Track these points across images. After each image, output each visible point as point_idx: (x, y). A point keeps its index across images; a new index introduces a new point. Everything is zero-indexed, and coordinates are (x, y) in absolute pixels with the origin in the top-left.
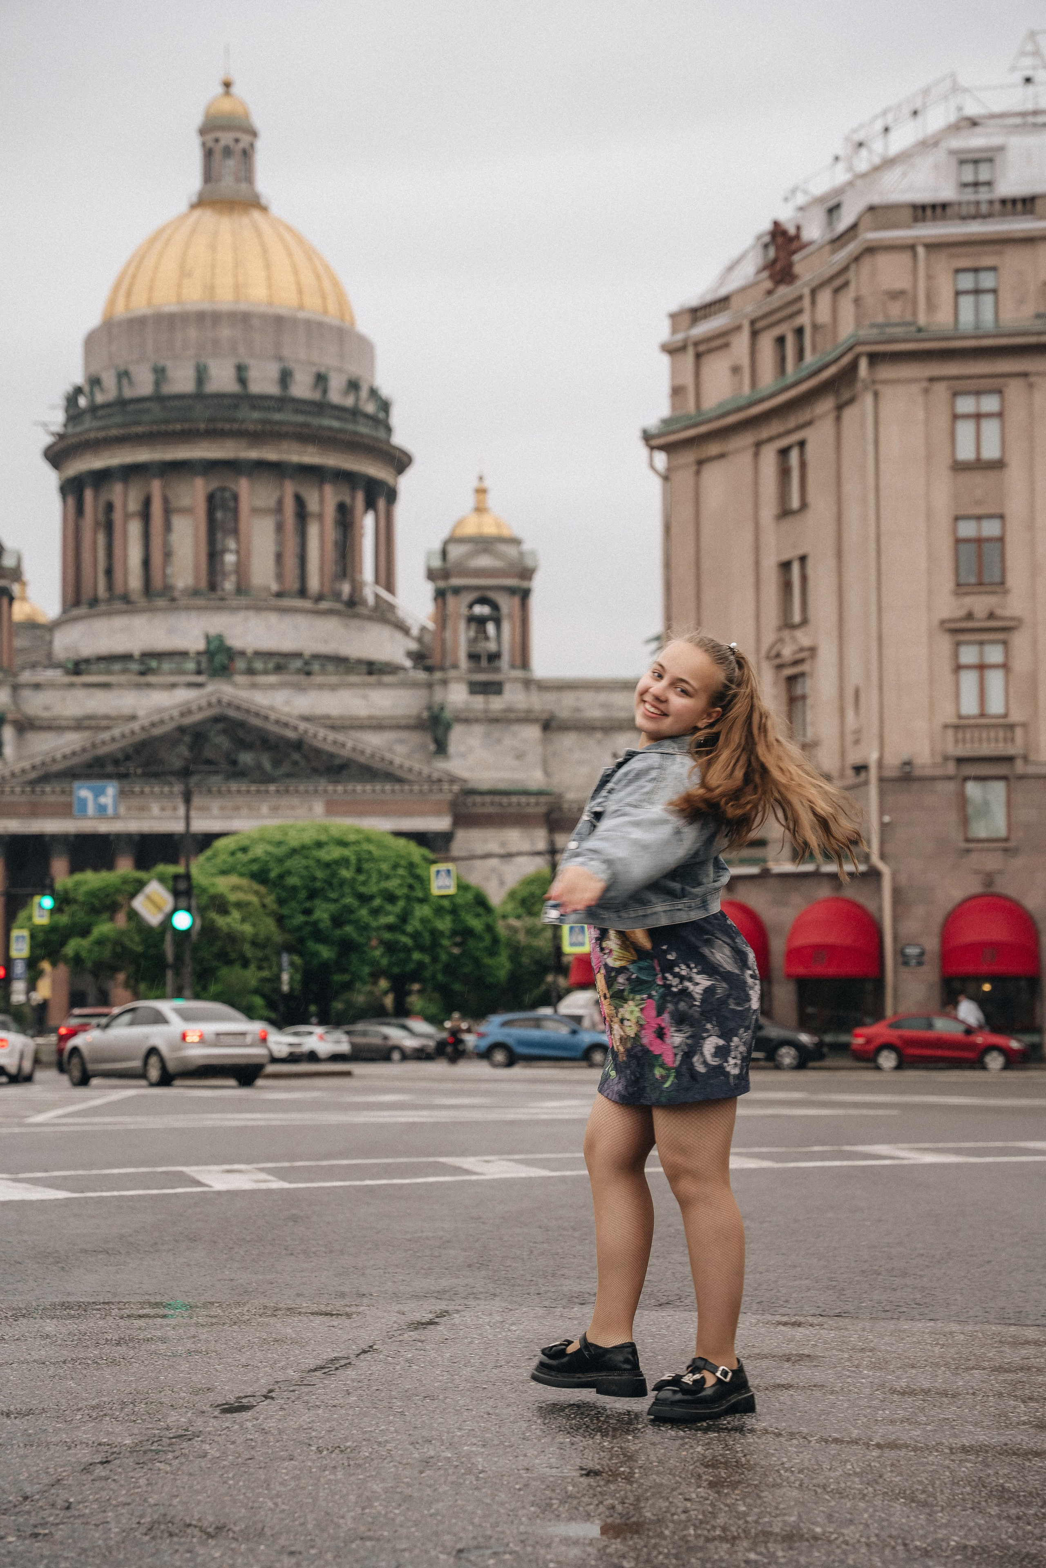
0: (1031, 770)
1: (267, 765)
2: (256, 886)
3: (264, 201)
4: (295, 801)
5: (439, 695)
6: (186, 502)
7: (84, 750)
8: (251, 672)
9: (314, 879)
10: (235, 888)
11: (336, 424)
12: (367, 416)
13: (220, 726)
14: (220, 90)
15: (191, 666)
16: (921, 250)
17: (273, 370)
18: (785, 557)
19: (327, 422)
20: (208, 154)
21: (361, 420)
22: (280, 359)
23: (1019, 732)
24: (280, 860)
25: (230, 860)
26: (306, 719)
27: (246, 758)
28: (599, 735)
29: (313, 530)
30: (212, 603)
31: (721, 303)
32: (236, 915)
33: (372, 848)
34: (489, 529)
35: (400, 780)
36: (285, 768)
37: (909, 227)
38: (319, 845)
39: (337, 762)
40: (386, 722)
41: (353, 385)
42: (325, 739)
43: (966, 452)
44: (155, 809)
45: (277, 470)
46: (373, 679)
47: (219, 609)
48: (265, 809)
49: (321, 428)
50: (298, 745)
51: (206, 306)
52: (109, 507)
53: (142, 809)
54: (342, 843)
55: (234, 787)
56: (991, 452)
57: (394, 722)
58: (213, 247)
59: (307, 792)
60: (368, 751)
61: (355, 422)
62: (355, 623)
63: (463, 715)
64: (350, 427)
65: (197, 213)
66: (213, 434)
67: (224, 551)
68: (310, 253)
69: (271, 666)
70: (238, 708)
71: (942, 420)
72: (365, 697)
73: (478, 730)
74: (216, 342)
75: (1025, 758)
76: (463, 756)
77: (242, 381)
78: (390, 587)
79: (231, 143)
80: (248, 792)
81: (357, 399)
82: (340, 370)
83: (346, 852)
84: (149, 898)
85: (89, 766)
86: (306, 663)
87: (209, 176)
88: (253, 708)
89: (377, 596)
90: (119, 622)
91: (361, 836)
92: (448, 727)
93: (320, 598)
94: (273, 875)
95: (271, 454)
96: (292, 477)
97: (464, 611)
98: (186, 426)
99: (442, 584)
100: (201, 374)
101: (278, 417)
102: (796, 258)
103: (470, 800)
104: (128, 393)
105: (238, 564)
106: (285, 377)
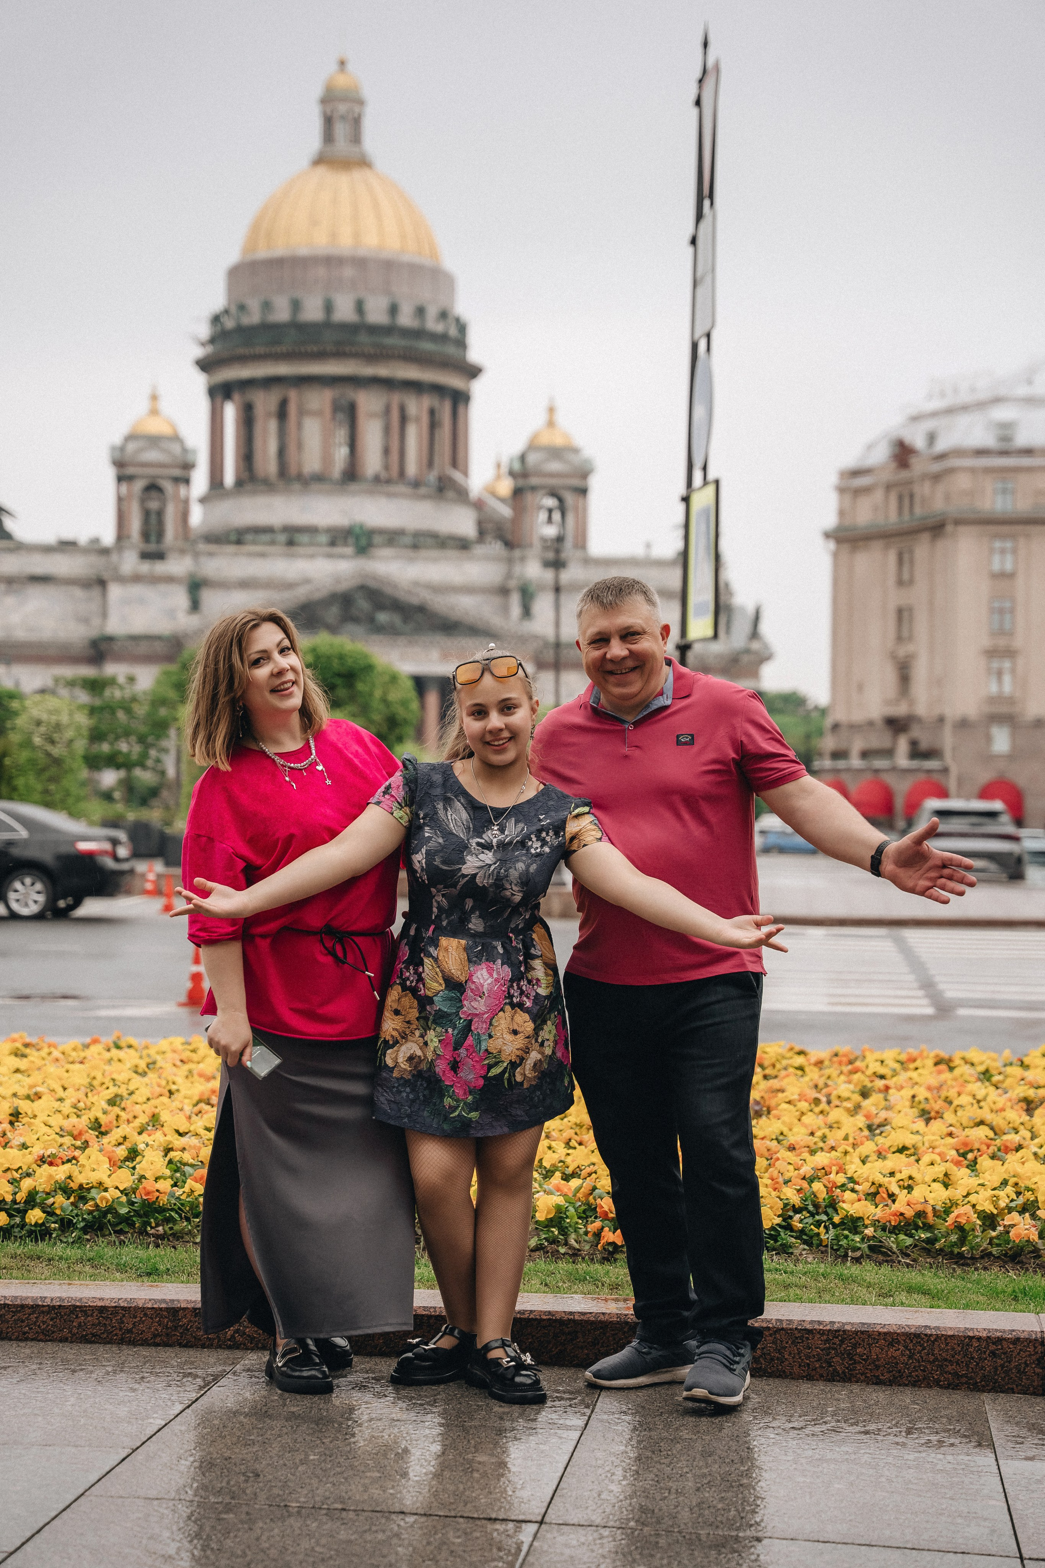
1: (398, 623)
3: (370, 160)
5: (518, 569)
6: (315, 406)
11: (432, 347)
12: (453, 339)
13: (363, 593)
14: (337, 67)
17: (385, 304)
20: (328, 121)
21: (449, 342)
22: (389, 294)
26: (420, 586)
27: (382, 617)
29: (411, 430)
30: (338, 488)
34: (558, 440)
40: (476, 587)
41: (444, 315)
45: (388, 384)
46: (462, 552)
51: (331, 251)
57: (481, 587)
58: (335, 202)
61: (444, 345)
63: (539, 586)
64: (440, 348)
65: (318, 170)
66: (339, 354)
70: (374, 578)
72: (459, 567)
73: (549, 597)
74: (340, 280)
76: (540, 618)
77: (361, 312)
78: (466, 472)
79: (346, 112)
81: (447, 326)
82: (433, 303)
87: (327, 136)
90: (261, 500)
93: (416, 484)
95: (383, 371)
96: (398, 390)
97: (538, 503)
98: (317, 348)
99: (520, 482)
100: (329, 307)
101: (386, 340)
103: (546, 650)
104: (270, 319)
106: (394, 310)
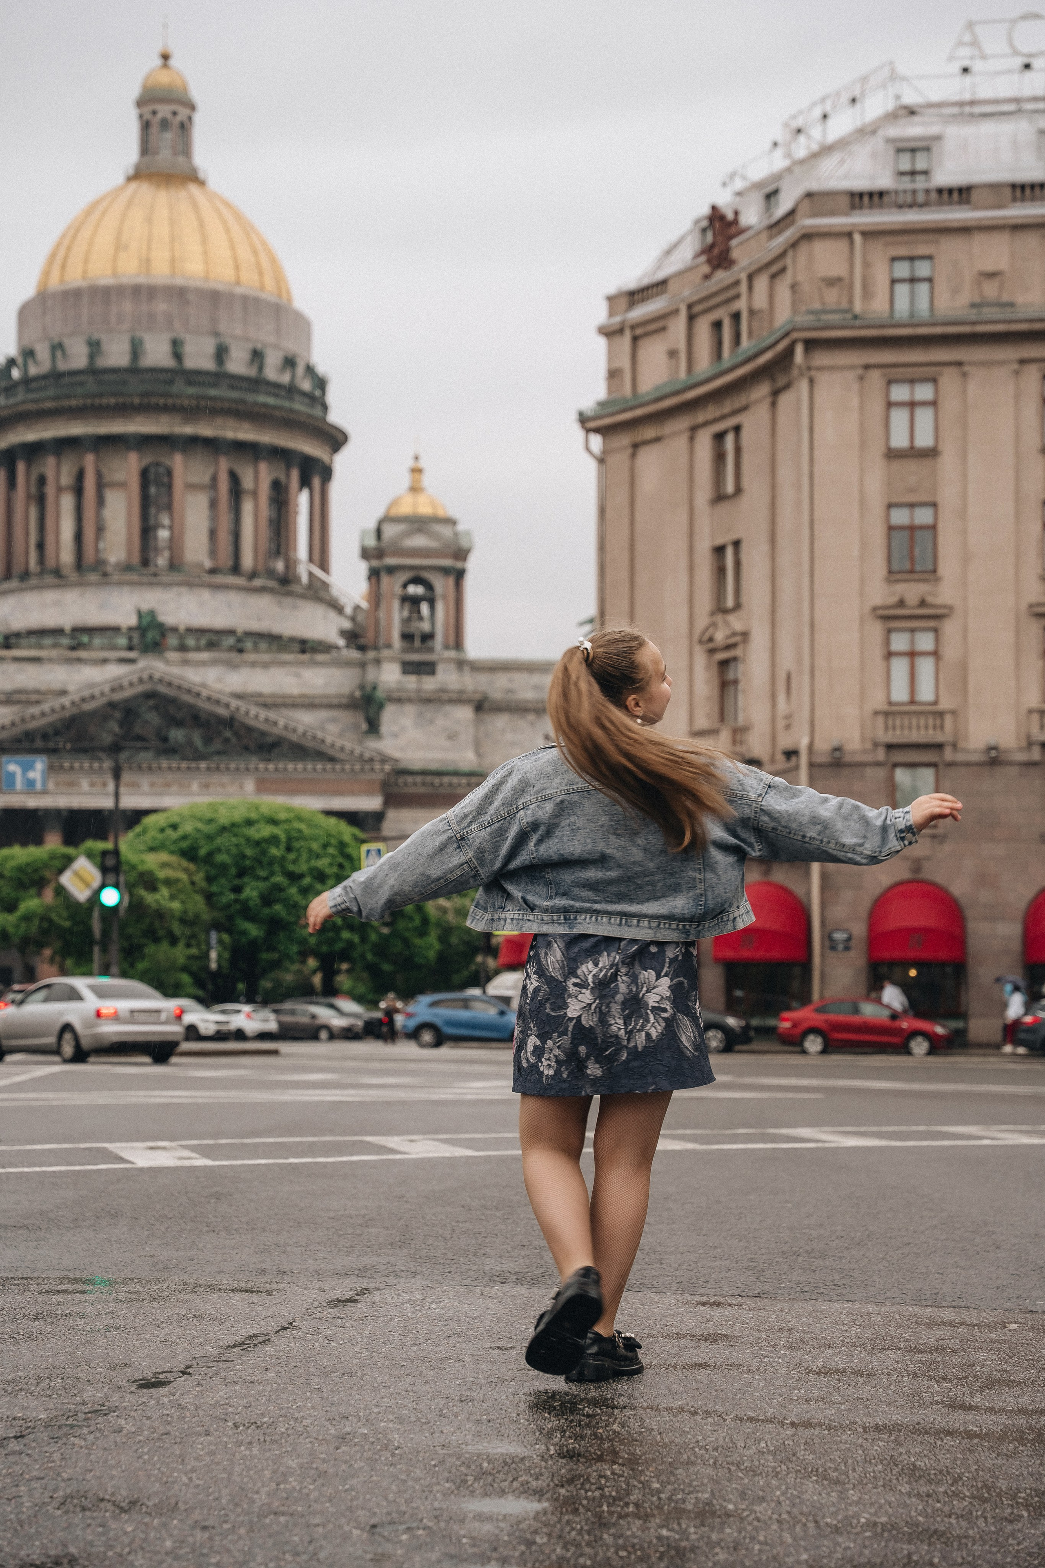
0: (960, 757)
1: (198, 742)
2: (185, 863)
3: (201, 175)
4: (225, 779)
5: (371, 674)
6: (119, 477)
7: (13, 724)
8: (183, 648)
9: (244, 857)
10: (165, 865)
11: (271, 401)
12: (304, 394)
13: (151, 703)
14: (159, 62)
15: (122, 641)
16: (857, 238)
17: (209, 346)
18: (719, 542)
19: (262, 399)
20: (146, 126)
21: (297, 397)
22: (216, 334)
23: (948, 720)
24: (210, 838)
25: (160, 836)
26: (239, 696)
27: (177, 735)
28: (531, 717)
29: (247, 507)
30: (145, 579)
31: (660, 286)
32: (165, 892)
33: (303, 827)
34: (425, 509)
35: (332, 759)
36: (217, 745)
37: (846, 214)
38: (249, 823)
39: (270, 740)
40: (317, 701)
41: (290, 362)
42: (257, 716)
43: (899, 440)
44: (85, 784)
45: (212, 445)
46: (306, 657)
47: (151, 584)
48: (195, 787)
49: (256, 404)
50: (230, 722)
51: (141, 280)
52: (42, 481)
53: (72, 784)
54: (273, 822)
55: (164, 764)
56: (924, 440)
57: (326, 701)
58: (149, 220)
59: (238, 769)
60: (301, 729)
61: (291, 399)
62: (289, 600)
63: (396, 695)
64: (287, 404)
65: (134, 185)
66: (146, 408)
67: (157, 526)
68: (247, 228)
69: (203, 642)
70: (170, 684)
71: (876, 407)
72: (298, 676)
73: (410, 710)
74: (152, 317)
75: (954, 745)
76: (395, 736)
77: (177, 355)
78: (324, 565)
79: (169, 116)
80: (179, 768)
81: (293, 376)
82: (276, 347)
83: (276, 830)
84: (76, 874)
85: (18, 740)
86: (239, 640)
87: (146, 149)
88: (185, 685)
89: (311, 574)
90: (50, 596)
91: (292, 815)
92: (381, 706)
93: (253, 575)
94: (203, 852)
95: (205, 430)
96: (225, 454)
97: (398, 590)
98: (121, 400)
99: (375, 563)
100: (136, 350)
101: (213, 392)
102: (734, 242)
103: (401, 780)
104: (62, 366)
105: (171, 539)
106: (221, 353)
